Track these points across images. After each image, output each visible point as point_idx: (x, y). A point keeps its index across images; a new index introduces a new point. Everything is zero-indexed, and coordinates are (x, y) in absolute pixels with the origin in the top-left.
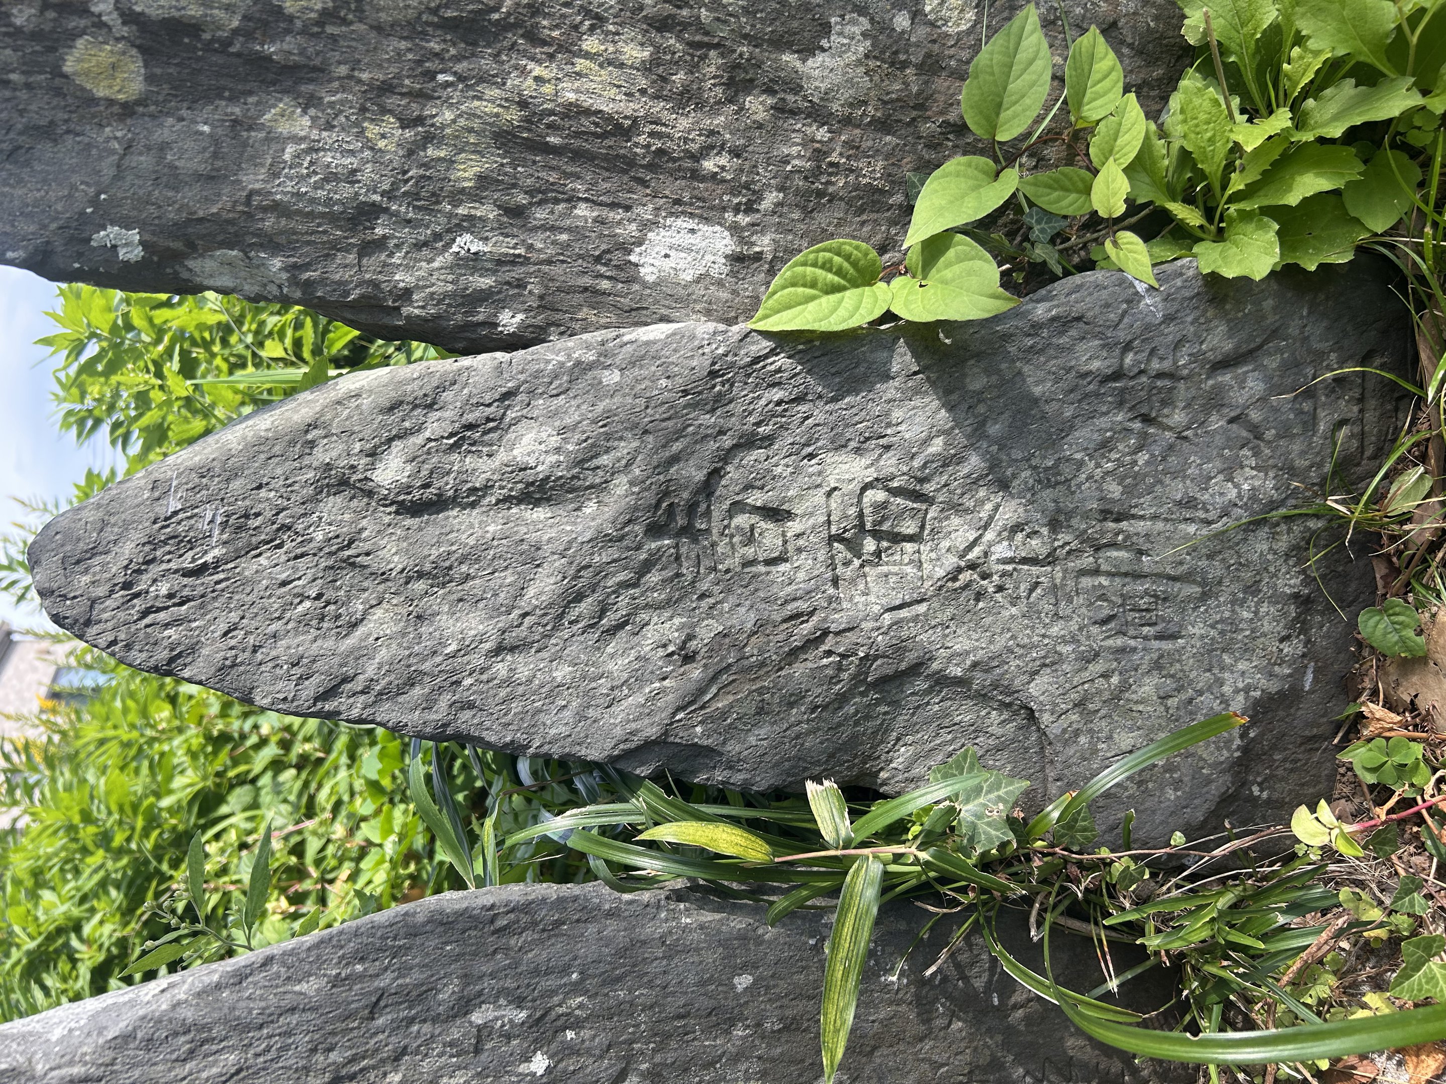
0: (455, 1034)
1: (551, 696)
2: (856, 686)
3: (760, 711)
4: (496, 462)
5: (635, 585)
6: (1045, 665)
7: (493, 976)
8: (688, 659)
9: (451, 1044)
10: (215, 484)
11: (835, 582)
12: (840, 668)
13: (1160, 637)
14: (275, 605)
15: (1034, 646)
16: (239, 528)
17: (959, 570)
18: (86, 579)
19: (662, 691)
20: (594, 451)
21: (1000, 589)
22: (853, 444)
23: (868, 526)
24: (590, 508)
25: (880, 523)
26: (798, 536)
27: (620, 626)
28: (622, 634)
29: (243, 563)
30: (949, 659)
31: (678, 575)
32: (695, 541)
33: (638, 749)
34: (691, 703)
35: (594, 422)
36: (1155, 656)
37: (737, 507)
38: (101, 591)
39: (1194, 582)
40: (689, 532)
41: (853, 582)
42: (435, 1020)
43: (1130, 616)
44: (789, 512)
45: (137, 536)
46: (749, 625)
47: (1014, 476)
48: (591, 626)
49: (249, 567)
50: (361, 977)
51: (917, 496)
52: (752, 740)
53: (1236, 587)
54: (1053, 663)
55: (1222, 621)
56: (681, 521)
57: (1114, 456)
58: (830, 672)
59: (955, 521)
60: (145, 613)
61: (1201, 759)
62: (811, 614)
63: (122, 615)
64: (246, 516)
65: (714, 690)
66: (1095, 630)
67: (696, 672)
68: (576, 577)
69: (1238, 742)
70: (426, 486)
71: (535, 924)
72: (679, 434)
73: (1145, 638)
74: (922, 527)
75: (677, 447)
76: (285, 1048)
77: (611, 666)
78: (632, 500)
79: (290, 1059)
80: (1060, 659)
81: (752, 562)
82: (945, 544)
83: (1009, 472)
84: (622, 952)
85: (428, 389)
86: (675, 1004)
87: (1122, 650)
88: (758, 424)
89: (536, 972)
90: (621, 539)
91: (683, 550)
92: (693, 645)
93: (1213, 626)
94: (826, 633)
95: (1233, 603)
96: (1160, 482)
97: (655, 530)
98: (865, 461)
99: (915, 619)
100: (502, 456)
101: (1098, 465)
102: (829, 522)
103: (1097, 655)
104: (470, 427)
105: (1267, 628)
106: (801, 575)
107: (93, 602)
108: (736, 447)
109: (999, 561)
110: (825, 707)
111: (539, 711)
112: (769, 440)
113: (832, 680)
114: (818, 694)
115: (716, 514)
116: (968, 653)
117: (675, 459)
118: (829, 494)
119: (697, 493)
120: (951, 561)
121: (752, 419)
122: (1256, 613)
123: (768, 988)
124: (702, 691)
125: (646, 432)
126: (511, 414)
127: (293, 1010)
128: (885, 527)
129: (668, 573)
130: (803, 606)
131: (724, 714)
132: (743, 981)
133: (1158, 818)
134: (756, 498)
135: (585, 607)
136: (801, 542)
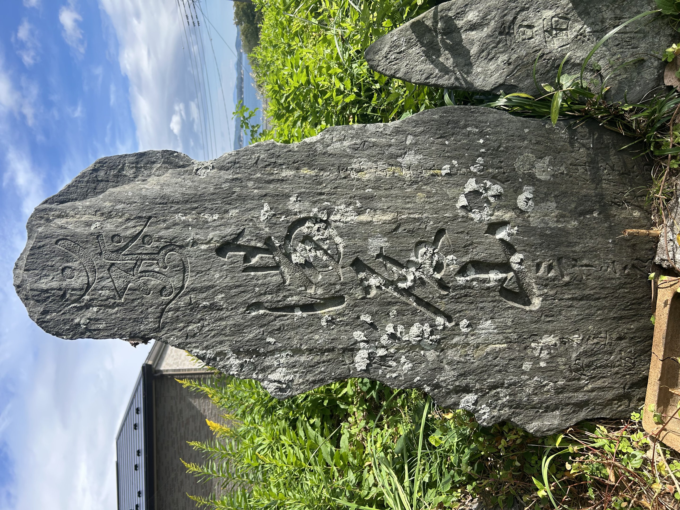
0: (464, 131)
1: (477, 75)
2: (551, 68)
3: (528, 76)
4: (464, 21)
5: (496, 47)
6: (601, 58)
7: (471, 121)
8: (509, 64)
9: (463, 133)
10: (403, 33)
11: (546, 42)
12: (547, 63)
13: (633, 48)
14: (416, 58)
15: (598, 53)
16: (409, 42)
17: (578, 35)
18: (377, 56)
19: (504, 72)
20: (486, 15)
21: (589, 39)
22: (549, 7)
23: (554, 27)
24: (485, 29)
25: (557, 26)
26: (536, 31)
27: (493, 58)
28: (493, 60)
29: (409, 50)
30: (576, 58)
31: (506, 44)
32: (510, 36)
33: (498, 86)
34: (511, 74)
35: (486, 8)
36: (631, 53)
37: (521, 26)
38: (381, 59)
39: (641, 33)
40: (509, 34)
41: (550, 41)
42: (460, 128)
43: (624, 44)
44: (533, 26)
45: (388, 46)
46: (524, 54)
47: (591, 11)
48: (486, 58)
49: (410, 51)
50: (446, 116)
51: (566, 19)
52: (526, 83)
53: (653, 34)
54: (604, 57)
55: (650, 42)
56: (507, 31)
57: (617, 3)
58: (545, 64)
59: (576, 24)
60: (389, 63)
61: (646, 78)
62: (540, 50)
63: (385, 63)
64: (410, 39)
65: (516, 71)
66: (614, 48)
67: (512, 67)
68: (482, 46)
69: (656, 73)
70: (448, 28)
71: (479, 112)
72: (506, 9)
73: (629, 49)
74: (568, 26)
75: (506, 12)
76: (432, 128)
77: (491, 68)
78: (495, 26)
79: (433, 131)
80: (605, 56)
81: (525, 39)
82: (574, 30)
83: (590, 10)
84: (498, 120)
85: (449, 6)
86: (511, 133)
87: (622, 52)
88: (525, 5)
89: (480, 122)
90: (493, 36)
91: (507, 38)
92: (510, 61)
93: (647, 44)
94: (544, 54)
95: (653, 38)
96: (630, 8)
97: (501, 33)
98: (552, 11)
99: (567, 48)
100: (465, 19)
101: (613, 6)
102: (544, 27)
103: (615, 54)
104: (458, 13)
105: (663, 43)
106: (537, 41)
107: (379, 61)
108: (520, 11)
109: (588, 32)
110: (544, 74)
111: (474, 79)
112: (528, 8)
113: (546, 66)
114: (542, 70)
115: (515, 28)
116: (580, 56)
117: (505, 15)
118: (543, 20)
119: (511, 23)
120: (575, 34)
121: (524, 3)
122: (659, 40)
123: (532, 133)
124: (513, 71)
125: (498, 9)
126: (467, 10)
127: (433, 121)
128: (558, 27)
129: (504, 44)
130: (537, 48)
131: (519, 76)
132: (526, 131)
133: (635, 95)
134: (525, 23)
135: (484, 54)
136: (537, 33)
